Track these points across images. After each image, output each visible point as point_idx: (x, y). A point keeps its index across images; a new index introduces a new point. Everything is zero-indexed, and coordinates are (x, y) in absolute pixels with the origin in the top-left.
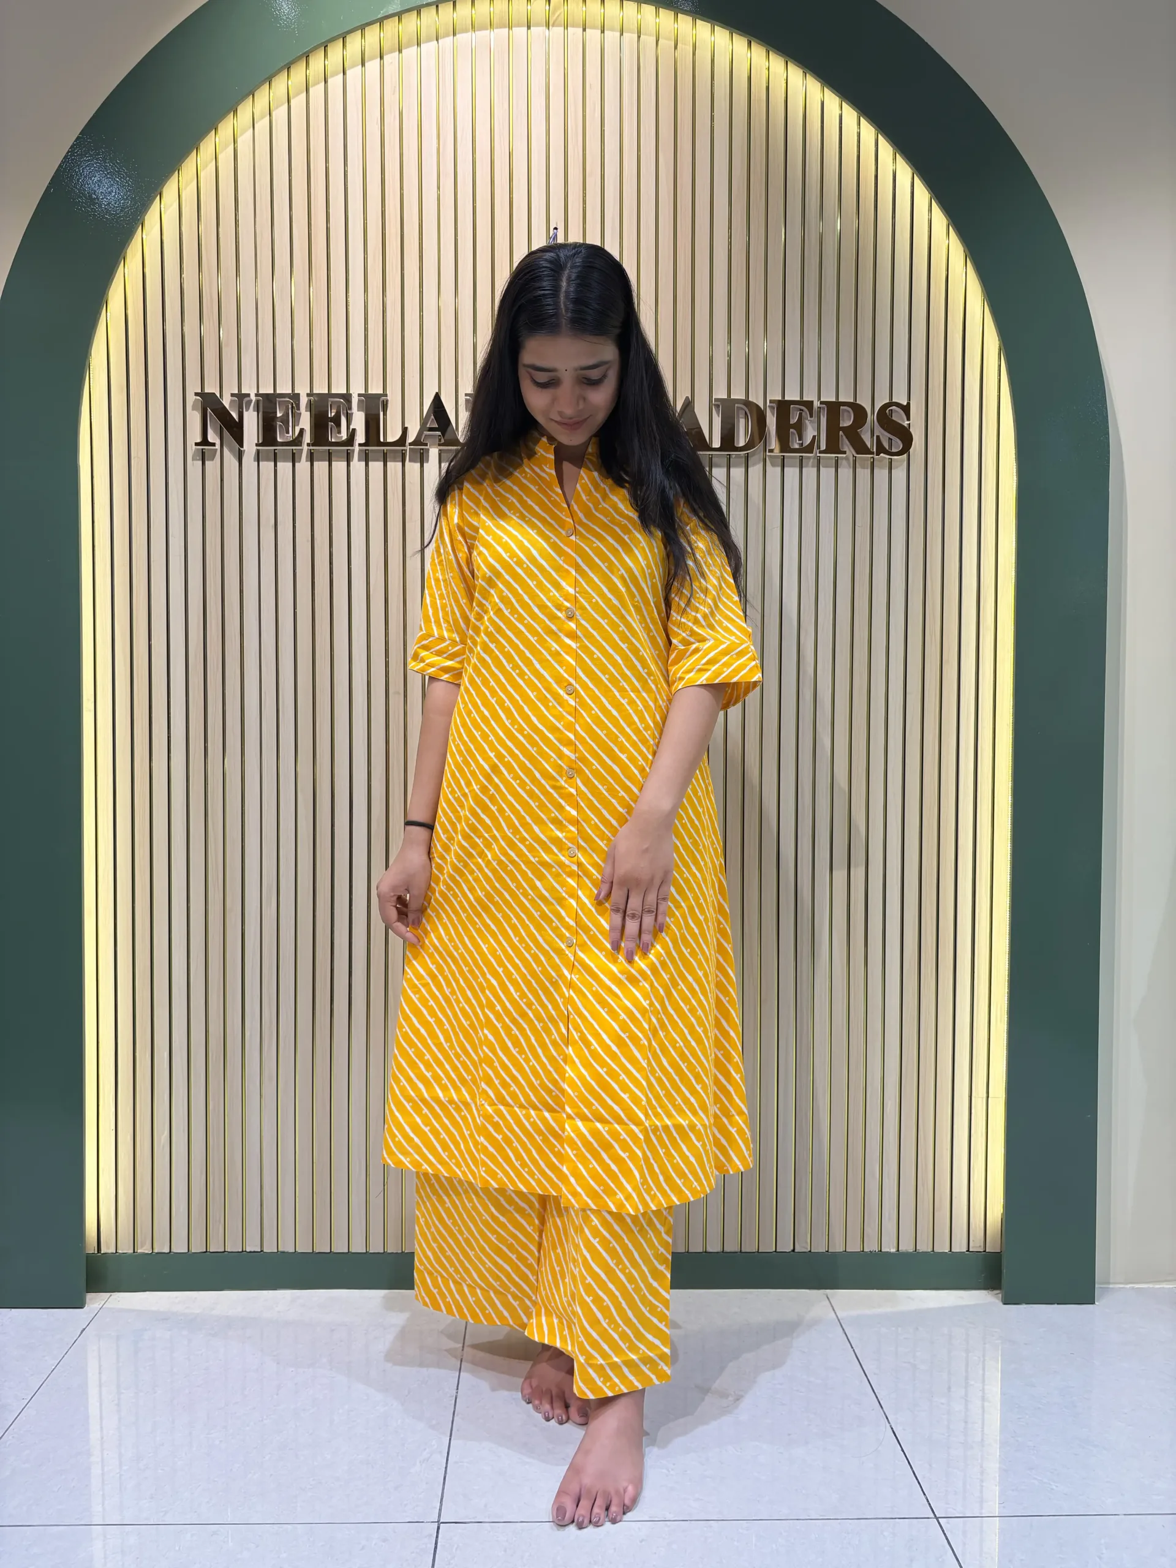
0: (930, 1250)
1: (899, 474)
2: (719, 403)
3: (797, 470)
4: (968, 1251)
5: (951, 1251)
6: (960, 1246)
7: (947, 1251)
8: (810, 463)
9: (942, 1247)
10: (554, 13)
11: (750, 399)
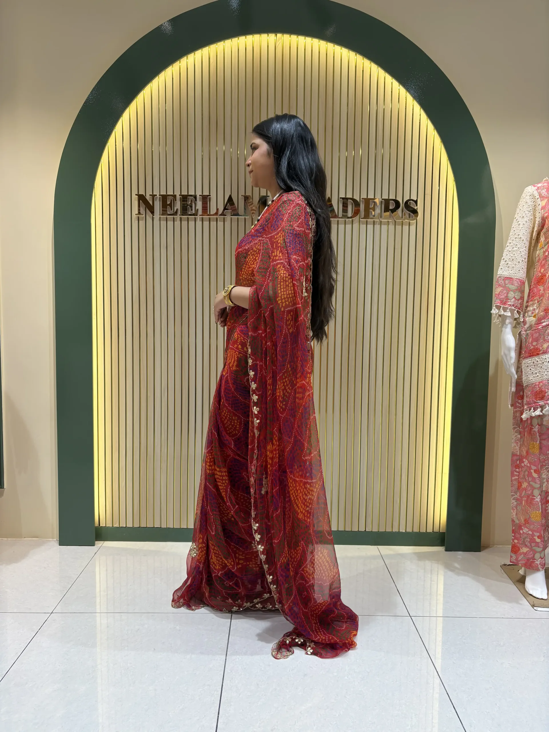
0: (418, 531)
1: (413, 228)
2: (342, 199)
3: (372, 226)
4: (433, 532)
5: (426, 532)
6: (430, 530)
7: (425, 532)
8: (377, 223)
9: (423, 530)
10: (278, 41)
11: (354, 198)
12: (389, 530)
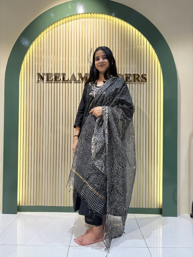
0: (151, 208)
1: (145, 85)
4: (157, 208)
5: (154, 208)
8: (131, 83)
10: (92, 16)
12: (138, 207)
